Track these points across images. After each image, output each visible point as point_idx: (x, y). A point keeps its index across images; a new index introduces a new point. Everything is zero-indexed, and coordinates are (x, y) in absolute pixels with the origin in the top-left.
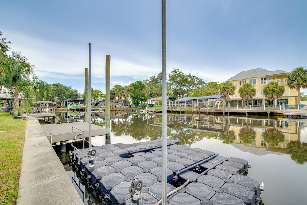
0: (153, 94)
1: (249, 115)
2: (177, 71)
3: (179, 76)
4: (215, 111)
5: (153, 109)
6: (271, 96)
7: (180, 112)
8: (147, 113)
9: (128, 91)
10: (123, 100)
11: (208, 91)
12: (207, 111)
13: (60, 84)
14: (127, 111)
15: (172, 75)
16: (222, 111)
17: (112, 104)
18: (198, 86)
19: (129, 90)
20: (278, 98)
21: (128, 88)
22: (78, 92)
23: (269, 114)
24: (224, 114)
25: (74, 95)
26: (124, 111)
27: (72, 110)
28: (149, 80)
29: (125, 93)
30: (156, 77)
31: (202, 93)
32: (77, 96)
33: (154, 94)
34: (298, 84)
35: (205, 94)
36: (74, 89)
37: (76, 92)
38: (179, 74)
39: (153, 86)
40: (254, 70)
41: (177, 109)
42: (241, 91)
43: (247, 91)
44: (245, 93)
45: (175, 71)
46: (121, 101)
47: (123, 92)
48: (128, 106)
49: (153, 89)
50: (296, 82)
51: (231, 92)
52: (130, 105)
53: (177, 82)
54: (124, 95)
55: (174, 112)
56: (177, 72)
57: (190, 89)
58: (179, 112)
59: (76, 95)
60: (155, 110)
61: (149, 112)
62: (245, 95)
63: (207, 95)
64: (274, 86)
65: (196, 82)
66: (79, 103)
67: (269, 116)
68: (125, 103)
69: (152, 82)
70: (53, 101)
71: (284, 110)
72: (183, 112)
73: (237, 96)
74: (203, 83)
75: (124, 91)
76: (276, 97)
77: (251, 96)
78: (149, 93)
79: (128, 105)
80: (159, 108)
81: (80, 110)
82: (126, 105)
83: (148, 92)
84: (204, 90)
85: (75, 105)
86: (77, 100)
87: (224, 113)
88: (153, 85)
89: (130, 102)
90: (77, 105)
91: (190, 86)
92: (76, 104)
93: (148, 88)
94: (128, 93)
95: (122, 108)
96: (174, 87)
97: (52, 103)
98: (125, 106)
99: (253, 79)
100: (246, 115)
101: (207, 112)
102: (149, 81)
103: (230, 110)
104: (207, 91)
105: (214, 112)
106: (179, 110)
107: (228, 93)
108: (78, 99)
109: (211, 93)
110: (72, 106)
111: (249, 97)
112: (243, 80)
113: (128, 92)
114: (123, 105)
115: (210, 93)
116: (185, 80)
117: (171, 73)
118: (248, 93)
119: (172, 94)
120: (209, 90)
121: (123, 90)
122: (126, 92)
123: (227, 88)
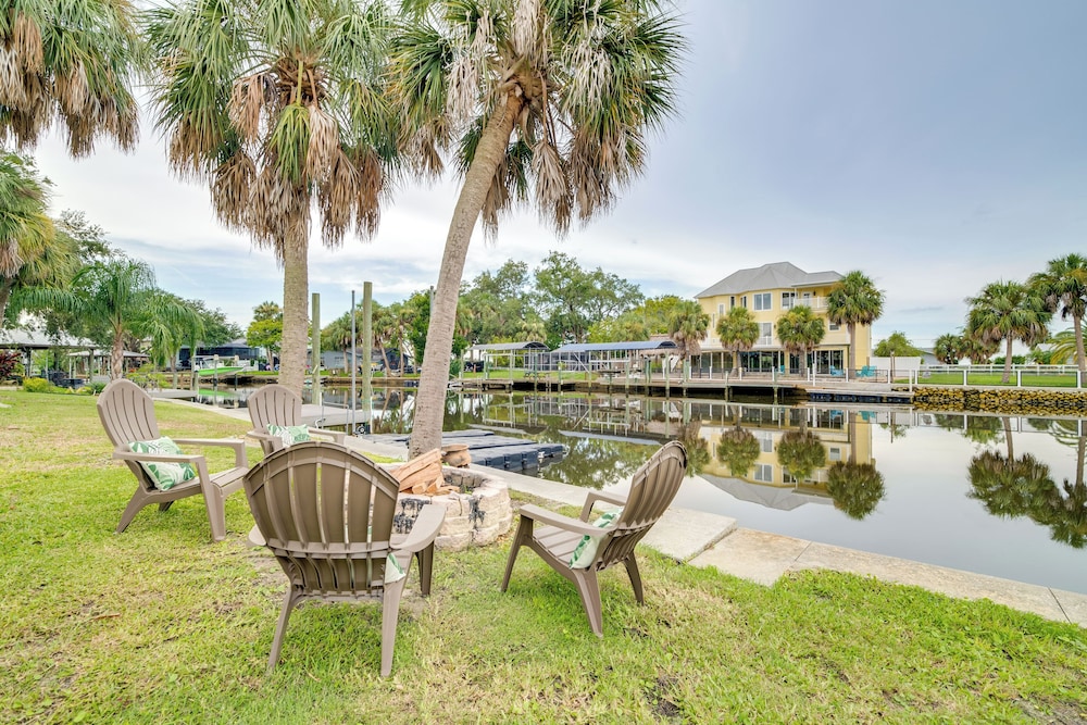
0: (484, 331)
1: (734, 394)
2: (559, 258)
3: (566, 276)
4: (651, 384)
5: (480, 378)
6: (792, 343)
7: (559, 388)
8: (460, 389)
9: (403, 320)
10: (385, 350)
11: (640, 327)
12: (627, 385)
13: (163, 292)
14: (399, 383)
15: (545, 272)
16: (662, 385)
17: (349, 361)
18: (626, 305)
19: (406, 316)
20: (809, 349)
21: (403, 311)
22: (229, 321)
23: (776, 390)
24: (668, 393)
25: (215, 331)
26: (387, 383)
27: (207, 381)
28: (472, 284)
29: (393, 327)
30: (494, 276)
31: (624, 332)
32: (226, 333)
33: (487, 329)
34: (848, 315)
35: (631, 336)
36: (214, 310)
37: (222, 319)
38: (568, 266)
39: (483, 305)
40: (769, 270)
41: (551, 377)
42: (722, 329)
43: (738, 328)
44: (730, 334)
45: (553, 259)
46: (380, 352)
47: (386, 324)
48: (402, 370)
49: (484, 315)
50: (844, 310)
51: (698, 329)
52: (410, 363)
53: (557, 294)
54: (389, 333)
55: (542, 387)
56: (559, 263)
57: (601, 315)
58: (554, 387)
59: (223, 330)
60: (484, 381)
61: (466, 386)
62: (732, 339)
63: (637, 337)
64: (798, 316)
65: (619, 295)
66: (237, 357)
67: (776, 396)
68: (392, 357)
69: (482, 290)
70: (136, 350)
71: (814, 382)
72: (569, 387)
73: (711, 342)
74: (641, 296)
75: (388, 321)
76: (803, 346)
77: (745, 344)
78: (468, 327)
79: (402, 364)
80: (497, 374)
81: (236, 382)
82: (394, 365)
83: (465, 324)
84: (628, 324)
85: (221, 365)
86: (224, 346)
87: (668, 388)
88: (484, 301)
89: (408, 354)
90: (228, 364)
91: (602, 305)
92: (225, 361)
93: (466, 314)
94: (401, 327)
95: (382, 376)
96: (552, 307)
97: (133, 358)
98: (391, 368)
99: (762, 294)
100: (726, 394)
101: (627, 387)
102: (473, 287)
103: (689, 380)
104: (637, 325)
105: (650, 387)
106: (555, 382)
107: (689, 333)
108: (227, 345)
109: (649, 331)
110: (212, 368)
111: (741, 345)
112: (739, 295)
113: (401, 324)
114: (385, 366)
115: (646, 333)
116: (584, 289)
117: (540, 265)
118: (738, 335)
119: (541, 332)
120: (641, 322)
121: (387, 319)
122: (397, 323)
123: (686, 319)
